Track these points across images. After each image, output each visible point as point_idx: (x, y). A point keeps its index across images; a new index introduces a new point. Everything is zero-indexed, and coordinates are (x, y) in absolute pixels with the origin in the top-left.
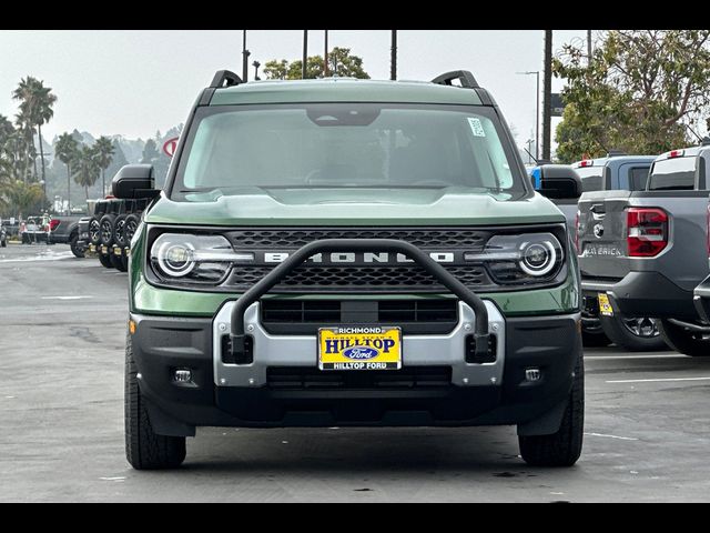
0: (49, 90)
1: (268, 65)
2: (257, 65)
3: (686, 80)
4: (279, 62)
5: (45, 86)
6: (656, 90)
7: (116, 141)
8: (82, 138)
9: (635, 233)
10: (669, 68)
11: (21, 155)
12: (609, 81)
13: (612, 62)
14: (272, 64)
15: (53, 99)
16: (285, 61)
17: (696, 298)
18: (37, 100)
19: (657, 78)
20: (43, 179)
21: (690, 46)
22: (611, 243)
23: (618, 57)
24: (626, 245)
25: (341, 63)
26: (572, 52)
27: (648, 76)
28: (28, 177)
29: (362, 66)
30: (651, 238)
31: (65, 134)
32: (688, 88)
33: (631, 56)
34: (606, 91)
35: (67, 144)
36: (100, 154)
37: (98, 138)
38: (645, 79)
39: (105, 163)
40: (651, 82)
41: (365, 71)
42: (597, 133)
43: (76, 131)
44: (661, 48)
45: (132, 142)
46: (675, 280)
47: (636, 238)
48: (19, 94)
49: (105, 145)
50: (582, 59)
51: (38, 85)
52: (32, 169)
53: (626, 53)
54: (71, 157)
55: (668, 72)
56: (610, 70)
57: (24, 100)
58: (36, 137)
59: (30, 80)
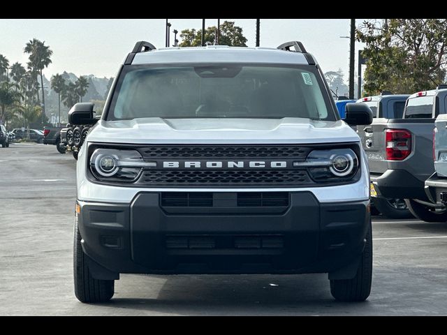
0: (48, 47)
1: (183, 32)
2: (176, 32)
3: (441, 44)
4: (190, 30)
5: (45, 45)
6: (422, 50)
7: (90, 79)
8: (69, 77)
9: (390, 145)
10: (430, 36)
11: (29, 88)
12: (392, 44)
13: (394, 32)
14: (186, 31)
15: (50, 53)
16: (193, 30)
17: (426, 187)
18: (40, 54)
19: (423, 43)
20: (43, 103)
21: (443, 23)
22: (377, 151)
23: (398, 29)
24: (385, 153)
25: (228, 31)
26: (369, 26)
27: (417, 42)
28: (34, 102)
29: (242, 33)
30: (400, 148)
31: (57, 75)
32: (442, 49)
33: (406, 29)
34: (390, 50)
35: (59, 81)
36: (79, 87)
37: (79, 77)
38: (415, 43)
39: (82, 93)
40: (419, 45)
41: (243, 36)
42: (385, 77)
43: (65, 72)
44: (425, 24)
45: (100, 79)
46: (415, 174)
47: (391, 149)
48: (28, 49)
49: (83, 81)
50: (375, 31)
51: (41, 45)
52: (36, 96)
53: (403, 27)
54: (61, 89)
55: (429, 39)
56: (393, 38)
57: (31, 54)
58: (39, 76)
59: (35, 41)
